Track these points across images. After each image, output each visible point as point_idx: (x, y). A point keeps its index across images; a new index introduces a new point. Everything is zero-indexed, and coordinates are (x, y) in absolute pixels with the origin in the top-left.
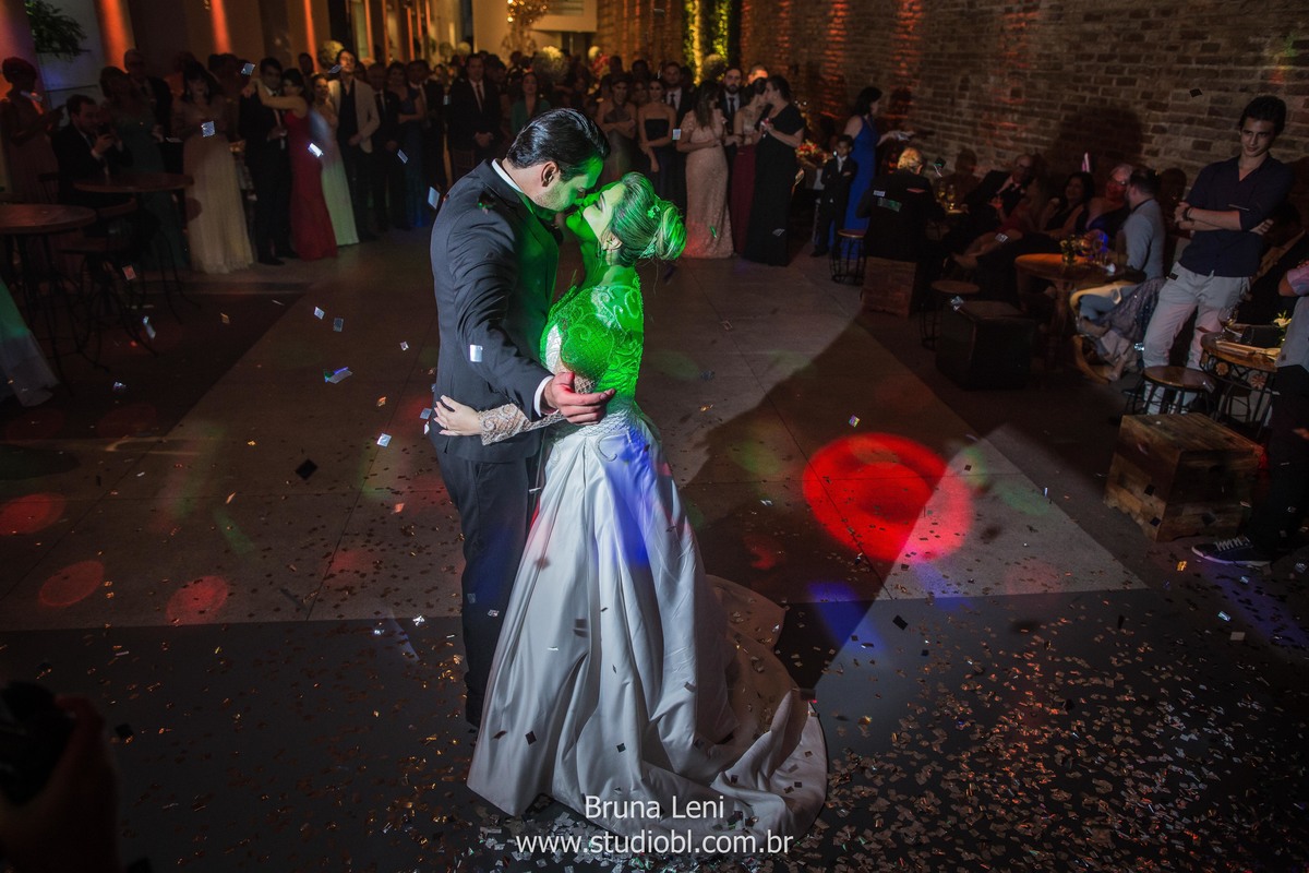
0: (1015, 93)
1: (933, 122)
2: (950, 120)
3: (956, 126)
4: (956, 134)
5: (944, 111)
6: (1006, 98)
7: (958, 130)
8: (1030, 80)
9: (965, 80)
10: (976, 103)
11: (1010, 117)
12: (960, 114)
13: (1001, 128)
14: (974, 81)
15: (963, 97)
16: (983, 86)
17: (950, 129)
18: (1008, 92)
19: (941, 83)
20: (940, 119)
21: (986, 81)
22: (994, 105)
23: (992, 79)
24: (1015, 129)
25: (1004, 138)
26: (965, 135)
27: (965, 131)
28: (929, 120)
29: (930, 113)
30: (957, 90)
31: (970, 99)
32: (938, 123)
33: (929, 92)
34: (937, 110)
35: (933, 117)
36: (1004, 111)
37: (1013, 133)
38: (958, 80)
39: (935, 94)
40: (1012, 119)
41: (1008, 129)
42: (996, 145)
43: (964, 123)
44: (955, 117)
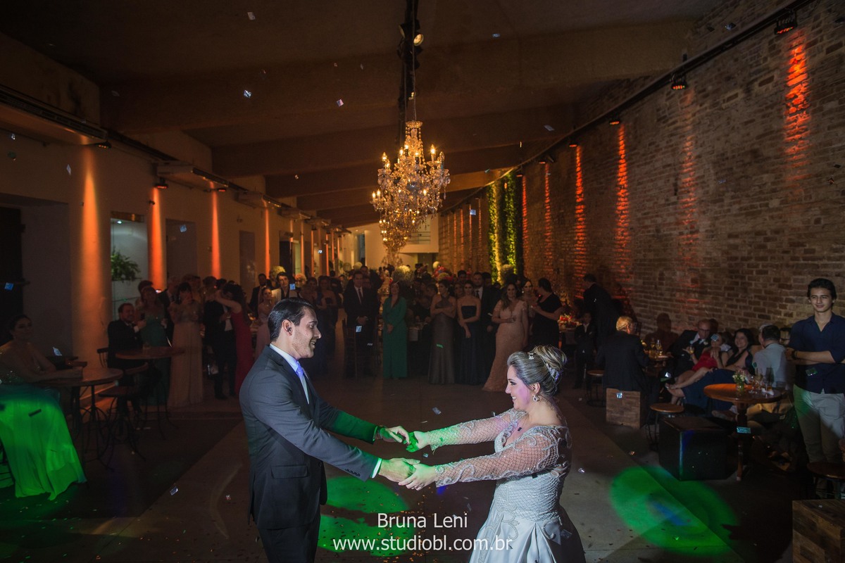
0: (694, 281)
1: (646, 300)
2: (655, 298)
3: (660, 302)
4: (660, 306)
5: (651, 293)
6: (688, 283)
7: (662, 304)
8: (701, 273)
9: (662, 274)
10: (671, 287)
11: (693, 295)
12: (661, 294)
13: (689, 302)
14: (667, 274)
15: (662, 284)
16: (673, 277)
17: (657, 304)
18: (689, 280)
19: (647, 276)
20: (650, 298)
21: (674, 274)
22: (682, 288)
23: (678, 273)
24: (697, 303)
25: (691, 308)
26: (667, 307)
27: (665, 305)
28: (643, 299)
29: (643, 294)
30: (657, 280)
31: (667, 285)
32: (649, 300)
33: (640, 282)
34: (647, 292)
35: (645, 297)
36: (689, 292)
37: (697, 305)
38: (657, 274)
39: (644, 283)
40: (695, 296)
41: (693, 302)
42: (687, 313)
43: (665, 299)
44: (658, 296)
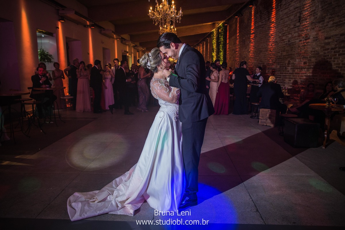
0: (305, 63)
1: (280, 74)
2: (285, 73)
3: (287, 75)
4: (287, 77)
5: (283, 71)
6: (302, 64)
7: (288, 76)
8: (309, 59)
9: (289, 62)
10: (293, 67)
11: (304, 70)
12: (288, 71)
13: (301, 73)
14: (292, 61)
15: (289, 66)
16: (295, 62)
17: (286, 76)
18: (303, 63)
19: (282, 63)
20: (282, 73)
21: (295, 61)
22: (298, 67)
23: (297, 60)
24: (306, 73)
25: (303, 76)
26: (290, 77)
27: (290, 76)
28: (279, 74)
29: (279, 72)
30: (287, 65)
31: (291, 67)
32: (282, 75)
33: (278, 66)
34: (281, 71)
35: (280, 73)
36: (302, 68)
37: (305, 74)
38: (287, 62)
39: (280, 67)
40: (305, 70)
41: (303, 73)
42: (300, 79)
43: (290, 73)
44: (287, 72)
